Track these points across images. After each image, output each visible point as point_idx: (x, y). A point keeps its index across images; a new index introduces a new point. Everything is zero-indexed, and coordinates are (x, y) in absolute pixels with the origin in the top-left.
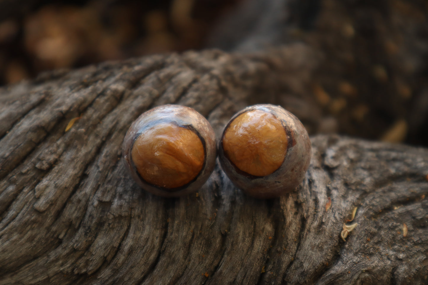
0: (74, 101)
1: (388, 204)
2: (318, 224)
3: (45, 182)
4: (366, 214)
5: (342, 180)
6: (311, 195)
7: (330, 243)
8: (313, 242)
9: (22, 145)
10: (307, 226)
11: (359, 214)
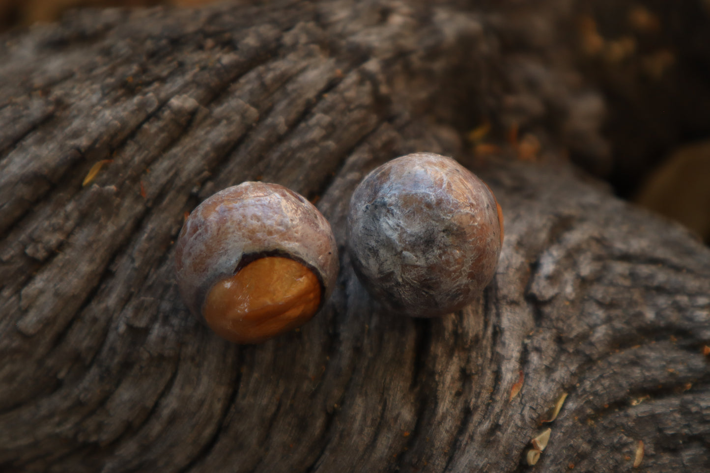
0: (103, 129)
1: (622, 394)
2: (489, 427)
3: (39, 282)
4: (579, 411)
5: (554, 331)
6: (491, 360)
7: (504, 466)
8: (474, 461)
9: (6, 206)
10: (471, 427)
11: (566, 411)
